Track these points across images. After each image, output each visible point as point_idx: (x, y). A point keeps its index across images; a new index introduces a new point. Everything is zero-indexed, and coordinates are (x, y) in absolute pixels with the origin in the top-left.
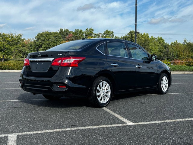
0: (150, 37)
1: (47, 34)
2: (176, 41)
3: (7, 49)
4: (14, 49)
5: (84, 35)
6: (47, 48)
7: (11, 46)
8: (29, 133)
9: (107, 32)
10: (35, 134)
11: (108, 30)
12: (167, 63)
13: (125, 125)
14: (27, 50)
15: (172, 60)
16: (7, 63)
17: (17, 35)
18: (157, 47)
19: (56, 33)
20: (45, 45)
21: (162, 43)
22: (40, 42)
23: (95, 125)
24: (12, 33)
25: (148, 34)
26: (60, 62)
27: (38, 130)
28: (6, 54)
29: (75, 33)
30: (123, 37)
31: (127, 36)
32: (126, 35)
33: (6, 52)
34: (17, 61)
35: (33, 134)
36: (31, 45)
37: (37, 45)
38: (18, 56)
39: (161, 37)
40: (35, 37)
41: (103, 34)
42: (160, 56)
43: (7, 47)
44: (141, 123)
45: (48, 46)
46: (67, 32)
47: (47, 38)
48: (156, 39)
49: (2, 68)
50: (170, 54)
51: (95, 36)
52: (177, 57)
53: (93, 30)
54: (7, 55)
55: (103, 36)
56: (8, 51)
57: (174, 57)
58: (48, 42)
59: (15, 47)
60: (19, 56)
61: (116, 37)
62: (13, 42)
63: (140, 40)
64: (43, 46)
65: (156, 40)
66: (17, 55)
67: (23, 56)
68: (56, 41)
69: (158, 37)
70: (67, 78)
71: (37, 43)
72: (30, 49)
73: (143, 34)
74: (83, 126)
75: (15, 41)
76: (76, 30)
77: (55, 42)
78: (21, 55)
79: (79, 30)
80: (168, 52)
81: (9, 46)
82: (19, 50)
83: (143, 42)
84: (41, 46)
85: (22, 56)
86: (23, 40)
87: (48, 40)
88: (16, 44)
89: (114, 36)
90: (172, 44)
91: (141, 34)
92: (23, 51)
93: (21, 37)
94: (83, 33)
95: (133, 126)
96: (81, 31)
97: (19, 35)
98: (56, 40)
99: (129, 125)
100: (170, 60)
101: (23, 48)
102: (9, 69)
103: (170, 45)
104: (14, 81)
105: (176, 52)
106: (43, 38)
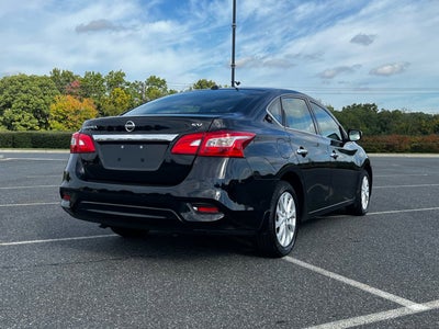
1: (24, 79)
5: (105, 84)
6: (23, 109)
9: (153, 81)
11: (154, 77)
19: (45, 78)
20: (18, 102)
22: (7, 97)
26: (197, 143)
29: (85, 80)
31: (193, 89)
32: (190, 88)
41: (145, 84)
45: (25, 105)
46: (68, 77)
47: (24, 88)
51: (128, 87)
53: (123, 75)
58: (25, 96)
61: (171, 90)
64: (13, 106)
70: (217, 186)
76: (88, 74)
77: (42, 98)
79: (93, 73)
84: (8, 105)
87: (26, 92)
94: (103, 81)
96: (99, 76)
98: (45, 92)
106: (13, 87)
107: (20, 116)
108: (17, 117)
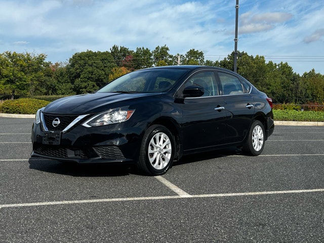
0: (267, 62)
1: (89, 55)
2: (313, 70)
3: (20, 79)
4: (31, 80)
5: (152, 57)
6: (88, 79)
7: (26, 74)
8: (21, 205)
9: (193, 53)
10: (29, 207)
11: (194, 50)
12: (296, 108)
13: (176, 197)
14: (55, 81)
15: (303, 103)
16: (17, 102)
17: (37, 56)
18: (278, 80)
19: (106, 53)
20: (85, 73)
21: (287, 73)
22: (77, 69)
23: (128, 197)
24: (28, 53)
25: (263, 57)
27: (36, 202)
28: (18, 88)
29: (137, 55)
30: (219, 61)
31: (227, 59)
32: (225, 59)
33: (18, 84)
34: (34, 99)
35: (27, 207)
36: (61, 74)
37: (72, 74)
38: (39, 92)
39: (286, 63)
40: (69, 59)
41: (185, 57)
42: (284, 96)
43: (19, 75)
44: (201, 196)
45: (90, 76)
46: (124, 50)
47: (90, 63)
48: (278, 65)
49: (8, 110)
50: (301, 93)
51: (171, 59)
52: (313, 98)
53: (167, 49)
54: (20, 89)
55: (186, 60)
56: (21, 83)
57: (308, 97)
58: (90, 69)
59: (33, 75)
60: (41, 91)
61: (207, 61)
62: (30, 68)
63: (248, 68)
64: (81, 76)
65: (277, 67)
66: (36, 89)
67: (48, 92)
68: (105, 67)
69: (282, 62)
71: (72, 70)
72: (60, 80)
73: (254, 57)
74: (109, 198)
75: (33, 66)
76: (139, 49)
77: (103, 70)
78: (44, 90)
79: (143, 48)
80: (297, 88)
81: (23, 74)
82: (41, 82)
83: (255, 71)
84: (78, 76)
85: (46, 91)
86: (47, 65)
87: (91, 66)
88: (36, 71)
89: (205, 61)
90: (305, 74)
91: (252, 57)
92: (49, 83)
93: (44, 59)
94: (151, 55)
95: (189, 199)
96: (146, 52)
97: (40, 56)
98: (105, 65)
99: (182, 198)
100: (300, 104)
101: (47, 78)
102: (20, 113)
103: (301, 76)
104: (23, 132)
105: (311, 89)
106: (82, 62)
107: (86, 84)
108: (83, 85)
